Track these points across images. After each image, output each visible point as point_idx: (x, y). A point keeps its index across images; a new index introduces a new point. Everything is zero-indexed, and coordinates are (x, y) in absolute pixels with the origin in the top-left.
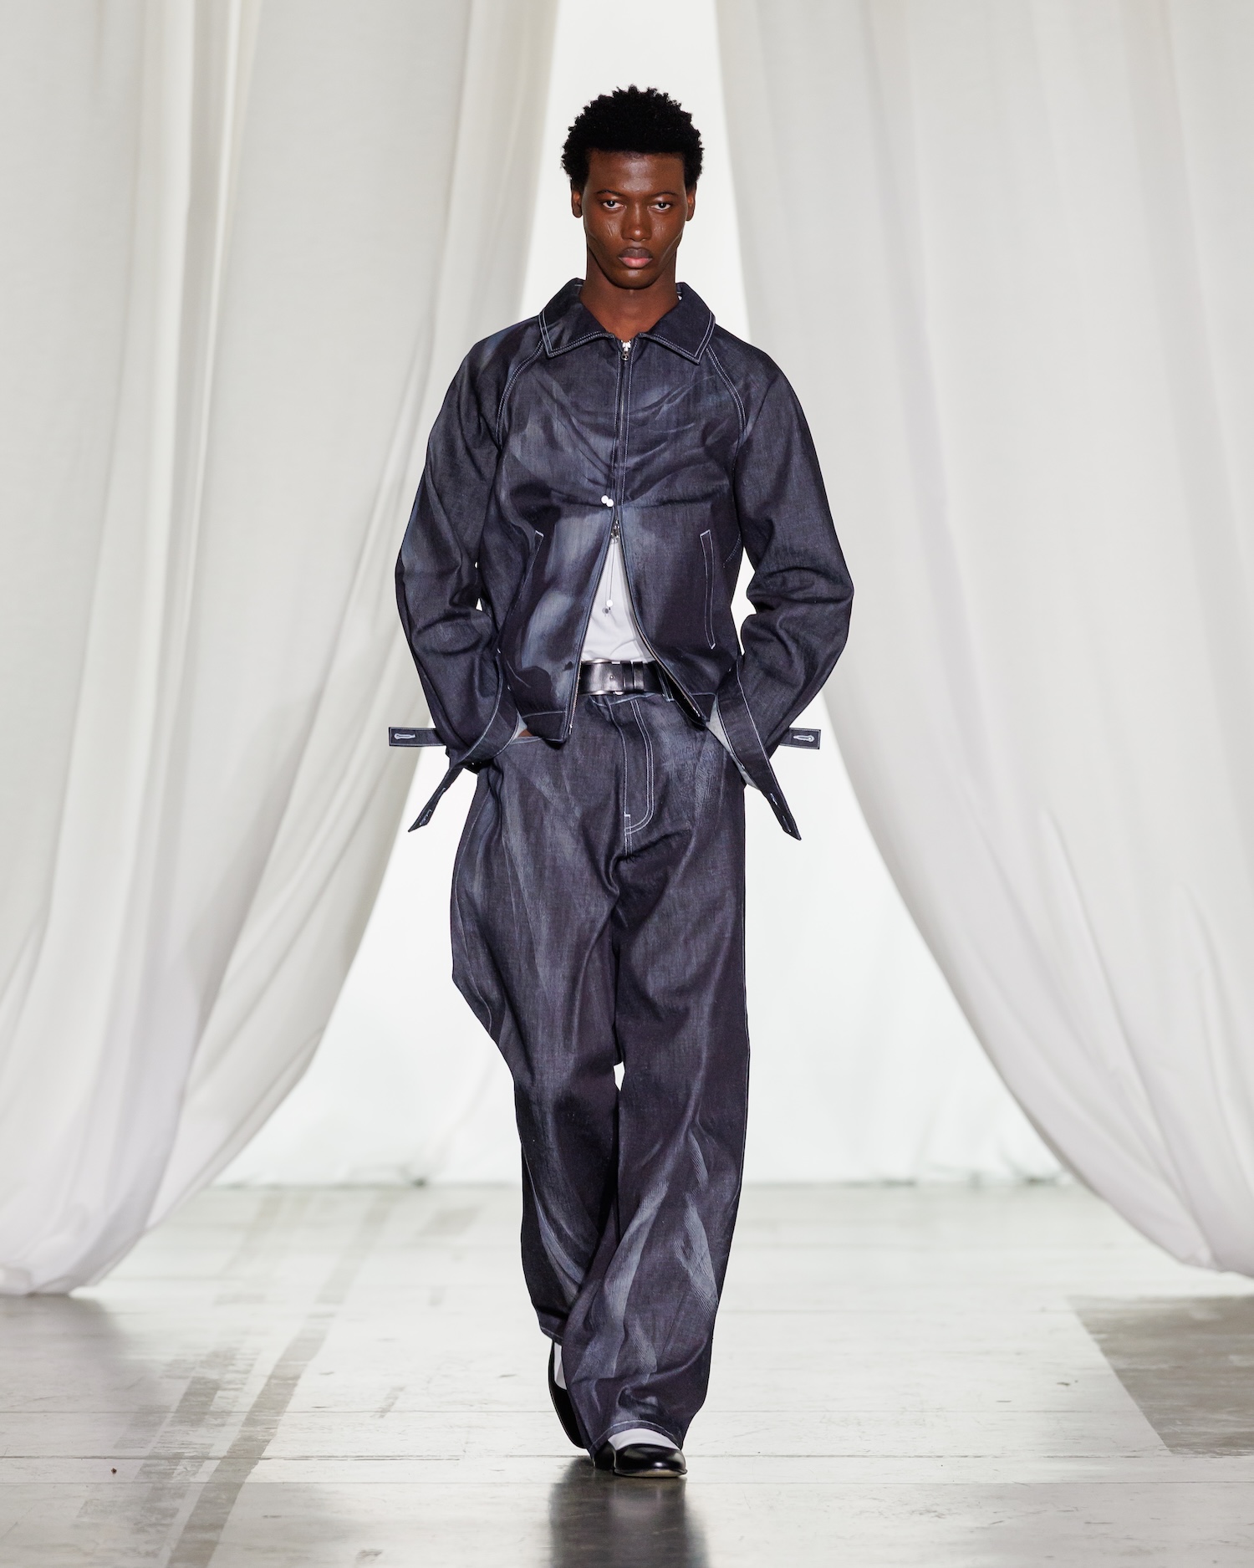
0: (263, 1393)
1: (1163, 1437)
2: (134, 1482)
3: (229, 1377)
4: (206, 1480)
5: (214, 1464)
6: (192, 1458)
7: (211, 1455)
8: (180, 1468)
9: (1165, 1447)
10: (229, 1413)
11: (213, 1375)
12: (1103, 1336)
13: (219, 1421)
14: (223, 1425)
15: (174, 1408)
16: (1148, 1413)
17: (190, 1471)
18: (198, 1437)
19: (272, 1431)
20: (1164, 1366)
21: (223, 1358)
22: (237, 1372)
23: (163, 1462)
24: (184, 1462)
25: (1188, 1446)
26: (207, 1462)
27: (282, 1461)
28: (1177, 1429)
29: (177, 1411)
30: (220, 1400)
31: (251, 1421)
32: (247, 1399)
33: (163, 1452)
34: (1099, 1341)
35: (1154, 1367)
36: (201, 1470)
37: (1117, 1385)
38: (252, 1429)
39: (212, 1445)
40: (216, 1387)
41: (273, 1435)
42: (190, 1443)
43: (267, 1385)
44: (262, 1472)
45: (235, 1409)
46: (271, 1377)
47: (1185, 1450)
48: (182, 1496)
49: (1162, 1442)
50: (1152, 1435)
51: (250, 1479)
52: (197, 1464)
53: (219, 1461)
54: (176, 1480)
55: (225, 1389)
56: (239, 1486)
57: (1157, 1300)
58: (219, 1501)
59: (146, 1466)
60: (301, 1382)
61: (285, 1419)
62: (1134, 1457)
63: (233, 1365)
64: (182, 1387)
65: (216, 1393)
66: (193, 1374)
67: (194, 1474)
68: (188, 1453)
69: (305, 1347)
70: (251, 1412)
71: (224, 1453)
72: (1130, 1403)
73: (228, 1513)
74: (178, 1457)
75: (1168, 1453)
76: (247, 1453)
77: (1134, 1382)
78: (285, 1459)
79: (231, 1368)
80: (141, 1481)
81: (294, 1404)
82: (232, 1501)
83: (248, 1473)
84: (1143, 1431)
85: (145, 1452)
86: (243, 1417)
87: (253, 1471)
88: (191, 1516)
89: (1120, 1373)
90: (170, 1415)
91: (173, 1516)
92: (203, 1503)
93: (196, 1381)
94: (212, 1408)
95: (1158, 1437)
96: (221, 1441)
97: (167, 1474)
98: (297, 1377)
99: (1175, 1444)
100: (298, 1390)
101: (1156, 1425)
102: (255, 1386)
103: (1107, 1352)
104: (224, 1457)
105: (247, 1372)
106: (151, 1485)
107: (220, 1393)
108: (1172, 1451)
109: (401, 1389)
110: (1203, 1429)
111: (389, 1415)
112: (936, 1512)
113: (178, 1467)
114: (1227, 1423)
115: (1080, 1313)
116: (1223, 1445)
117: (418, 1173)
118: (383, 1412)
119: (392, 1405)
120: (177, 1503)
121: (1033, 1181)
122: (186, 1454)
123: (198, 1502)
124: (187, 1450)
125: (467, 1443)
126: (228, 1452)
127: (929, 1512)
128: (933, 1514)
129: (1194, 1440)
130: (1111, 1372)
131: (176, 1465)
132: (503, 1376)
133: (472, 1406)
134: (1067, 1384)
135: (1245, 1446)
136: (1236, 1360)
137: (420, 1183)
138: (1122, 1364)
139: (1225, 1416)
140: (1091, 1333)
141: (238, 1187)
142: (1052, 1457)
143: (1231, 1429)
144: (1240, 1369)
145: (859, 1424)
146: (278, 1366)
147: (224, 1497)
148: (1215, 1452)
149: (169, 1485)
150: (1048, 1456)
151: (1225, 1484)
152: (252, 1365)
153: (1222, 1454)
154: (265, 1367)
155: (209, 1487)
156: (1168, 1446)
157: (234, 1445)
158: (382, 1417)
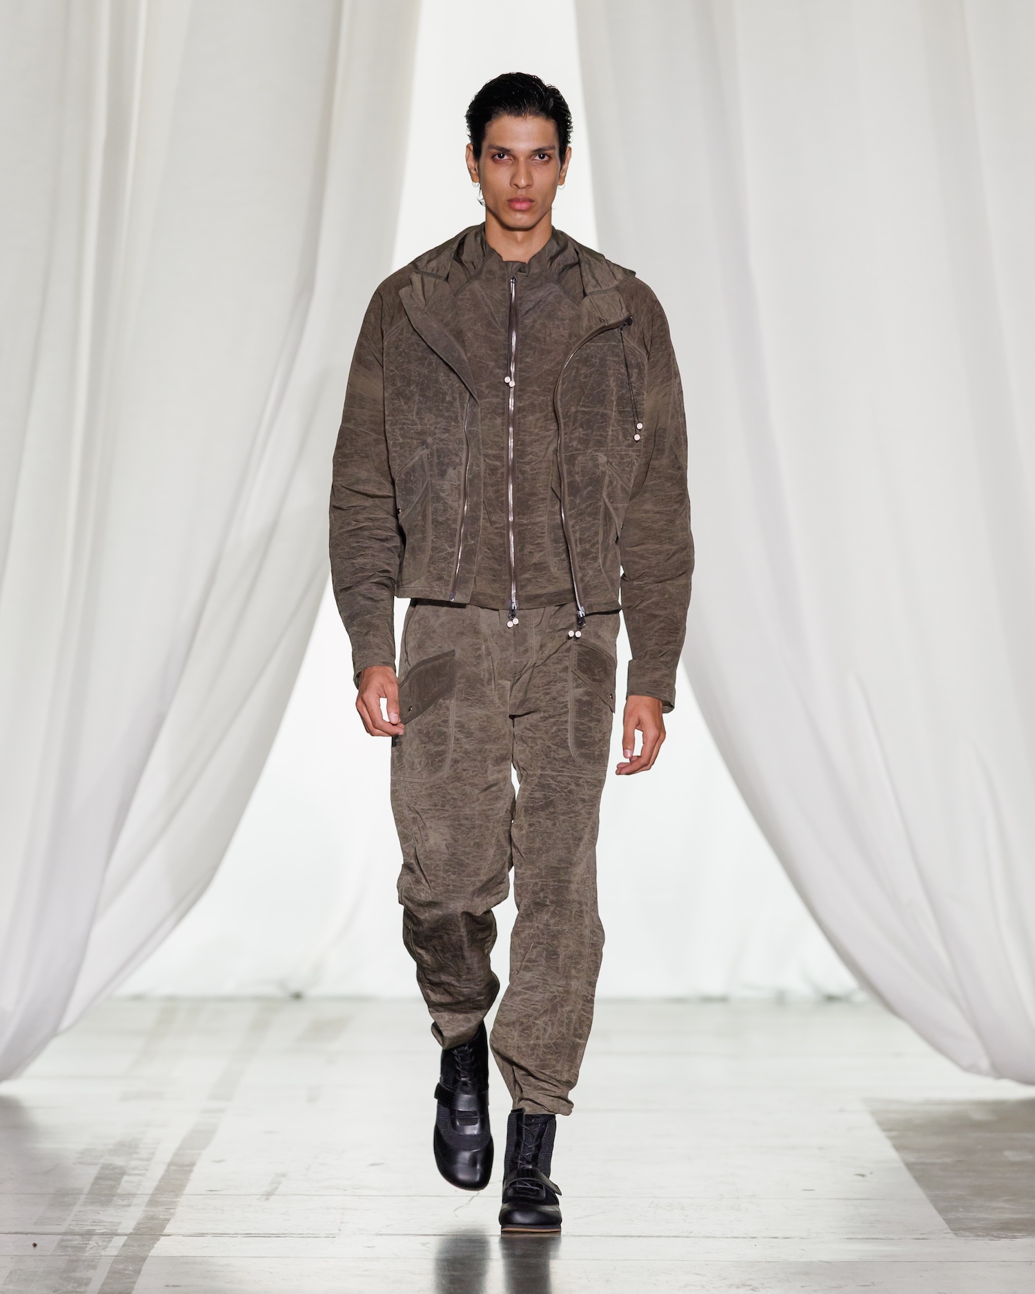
0: (163, 1178)
1: (948, 1222)
2: (52, 1255)
3: (133, 1163)
4: (115, 1254)
5: (119, 1241)
6: (102, 1234)
7: (119, 1231)
8: (92, 1243)
9: (950, 1231)
10: (134, 1195)
11: (119, 1161)
12: (894, 1133)
13: (125, 1202)
14: (129, 1206)
15: (86, 1191)
16: (935, 1201)
17: (99, 1246)
18: (108, 1216)
19: (172, 1211)
20: (947, 1160)
21: (128, 1147)
22: (141, 1159)
23: (77, 1237)
24: (95, 1238)
25: (970, 1229)
26: (116, 1238)
27: (181, 1238)
28: (960, 1215)
29: (89, 1194)
30: (126, 1184)
31: (152, 1202)
32: (149, 1184)
33: (77, 1229)
34: (891, 1138)
35: (939, 1161)
36: (110, 1245)
37: (907, 1177)
38: (154, 1209)
39: (120, 1223)
40: (122, 1172)
41: (173, 1214)
42: (101, 1222)
43: (167, 1171)
44: (163, 1247)
45: (139, 1192)
46: (170, 1164)
47: (967, 1234)
48: (94, 1267)
49: (946, 1226)
50: (938, 1221)
51: (153, 1252)
52: (107, 1239)
53: (126, 1237)
54: (88, 1253)
55: (130, 1175)
56: (144, 1259)
57: (941, 1103)
58: (127, 1272)
59: (62, 1240)
60: (196, 1169)
61: (183, 1200)
62: (923, 1239)
63: (137, 1153)
64: (93, 1172)
65: (121, 1178)
66: (102, 1161)
67: (105, 1248)
68: (99, 1229)
69: (200, 1138)
70: (153, 1195)
71: (130, 1231)
72: (917, 1192)
73: (134, 1283)
74: (90, 1233)
75: (951, 1235)
76: (150, 1231)
77: (921, 1174)
78: (184, 1235)
79: (135, 1156)
80: (58, 1254)
81: (190, 1188)
82: (138, 1272)
83: (151, 1247)
84: (928, 1215)
85: (62, 1229)
86: (146, 1199)
87: (155, 1246)
88: (103, 1285)
89: (910, 1166)
90: (83, 1197)
91: (87, 1284)
92: (113, 1273)
93: (105, 1167)
94: (119, 1191)
95: (944, 1222)
96: (128, 1219)
97: (81, 1249)
98: (192, 1165)
99: (959, 1228)
100: (193, 1176)
101: (941, 1211)
102: (157, 1172)
103: (898, 1148)
104: (131, 1234)
105: (149, 1160)
106: (67, 1257)
107: (126, 1178)
108: (955, 1234)
109: (284, 1175)
110: (982, 1215)
111: (273, 1198)
112: (750, 1285)
113: (90, 1242)
114: (1004, 1210)
115: (873, 1113)
116: (1002, 1229)
117: (294, 987)
118: (268, 1195)
119: (277, 1188)
120: (90, 1273)
121: (831, 999)
122: (97, 1231)
123: (109, 1273)
124: (98, 1228)
125: (342, 1223)
126: (134, 1229)
127: (744, 1285)
128: (748, 1288)
129: (975, 1225)
130: (902, 1165)
131: (89, 1240)
132: (372, 1165)
133: (345, 1190)
134: (863, 1176)
135: (1019, 1231)
136: (1010, 1155)
137: (297, 996)
138: (911, 1158)
139: (1001, 1205)
140: (884, 1130)
141: (138, 998)
142: (851, 1239)
143: (1007, 1216)
144: (1013, 1164)
145: (683, 1208)
146: (176, 1155)
147: (131, 1268)
148: (993, 1236)
149: (83, 1258)
150: (848, 1238)
151: (1002, 1263)
152: (153, 1154)
153: (999, 1237)
154: (165, 1154)
155: (118, 1259)
156: (952, 1230)
157: (139, 1224)
158: (267, 1199)
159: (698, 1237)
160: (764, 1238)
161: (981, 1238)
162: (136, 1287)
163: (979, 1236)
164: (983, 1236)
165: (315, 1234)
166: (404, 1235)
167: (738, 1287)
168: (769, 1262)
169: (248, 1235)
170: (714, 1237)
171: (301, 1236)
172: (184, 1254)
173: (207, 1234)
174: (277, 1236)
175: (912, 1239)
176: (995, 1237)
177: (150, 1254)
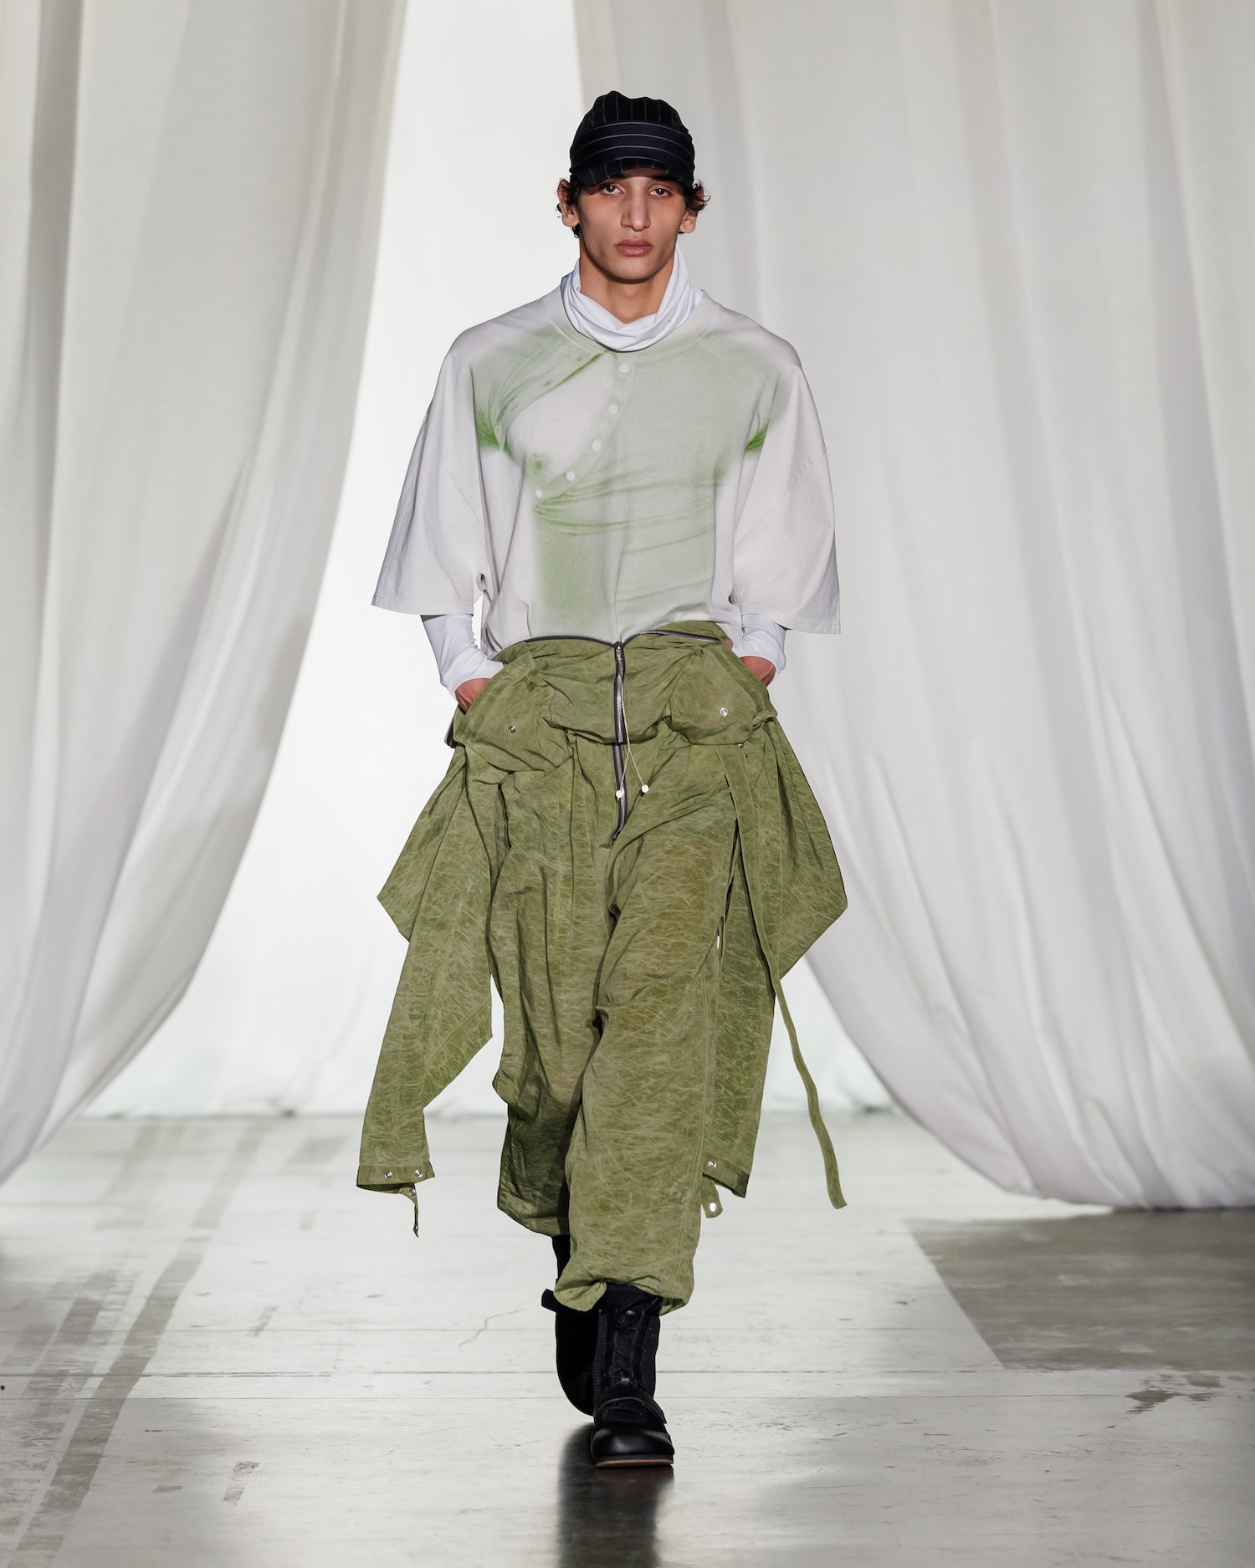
0: (143, 1314)
1: (997, 1352)
2: (21, 1398)
3: (110, 1297)
4: (90, 1396)
5: (95, 1383)
6: (76, 1375)
7: (95, 1372)
8: (65, 1385)
9: (998, 1362)
10: (111, 1332)
11: (94, 1296)
12: (938, 1257)
13: (100, 1340)
14: (105, 1344)
15: (58, 1327)
16: (983, 1330)
17: (73, 1388)
18: (82, 1355)
19: (152, 1349)
20: (997, 1286)
21: (104, 1280)
22: (118, 1293)
23: (49, 1378)
24: (69, 1379)
25: (1021, 1361)
26: (91, 1380)
27: (162, 1378)
28: (1010, 1345)
29: (62, 1331)
30: (102, 1319)
31: (131, 1339)
32: (127, 1321)
33: (48, 1369)
34: (936, 1262)
35: (987, 1286)
36: (85, 1386)
37: (952, 1304)
38: (133, 1347)
39: (95, 1363)
40: (97, 1307)
41: (153, 1353)
42: (75, 1361)
43: (147, 1305)
44: (142, 1389)
45: (116, 1329)
46: (150, 1298)
47: (1018, 1365)
48: (67, 1411)
49: (995, 1357)
50: (986, 1351)
51: (132, 1394)
52: (81, 1381)
53: (102, 1379)
54: (61, 1396)
55: (106, 1310)
56: (121, 1402)
57: (990, 1223)
58: (103, 1416)
59: (33, 1382)
60: (179, 1303)
61: (164, 1337)
62: (970, 1372)
63: (114, 1286)
64: (66, 1307)
65: (97, 1314)
66: (76, 1295)
67: (79, 1390)
68: (73, 1370)
69: (183, 1269)
70: (132, 1332)
71: (106, 1371)
72: (964, 1321)
73: (111, 1428)
74: (62, 1375)
75: (1000, 1367)
76: (129, 1370)
77: (968, 1301)
78: (165, 1376)
79: (113, 1289)
80: (28, 1397)
81: (172, 1324)
82: (115, 1416)
83: (129, 1388)
84: (974, 1345)
85: (32, 1369)
86: (124, 1336)
87: (134, 1387)
88: (76, 1430)
89: (956, 1293)
90: (55, 1335)
91: (59, 1430)
92: (88, 1418)
93: (79, 1302)
94: (94, 1328)
95: (992, 1353)
96: (104, 1358)
97: (52, 1390)
98: (174, 1299)
99: (1008, 1359)
100: (176, 1310)
101: (990, 1341)
102: (136, 1306)
103: (943, 1273)
104: (107, 1375)
105: (127, 1293)
106: (38, 1400)
107: (102, 1313)
108: (1004, 1366)
109: (274, 1309)
110: (1034, 1345)
111: (262, 1334)
112: (782, 1424)
113: (63, 1384)
114: (1057, 1340)
115: (916, 1235)
116: (1054, 1360)
117: (287, 1104)
118: (257, 1331)
119: (265, 1324)
120: (63, 1418)
121: (870, 1110)
122: (71, 1372)
123: (83, 1417)
124: (72, 1368)
125: (337, 1360)
126: (111, 1369)
127: (776, 1424)
128: (780, 1427)
129: (1026, 1356)
130: (946, 1291)
131: (62, 1382)
132: (371, 1297)
133: (341, 1324)
134: (905, 1303)
135: (1074, 1362)
136: (1065, 1280)
137: (289, 1114)
138: (957, 1284)
139: (1055, 1333)
140: (928, 1253)
141: (117, 1117)
142: (891, 1372)
143: (1061, 1346)
144: (1068, 1289)
145: (709, 1341)
146: (157, 1288)
147: (107, 1412)
148: (1046, 1367)
149: (55, 1401)
150: (888, 1372)
151: (1056, 1397)
152: (131, 1287)
153: (1053, 1369)
154: (144, 1288)
155: (93, 1402)
156: (1002, 1361)
157: (116, 1363)
158: (256, 1335)
159: (726, 1372)
160: (797, 1372)
161: (1033, 1370)
162: (113, 1432)
163: (1031, 1368)
164: (1036, 1368)
165: (307, 1373)
166: (405, 1372)
167: (768, 1427)
168: (802, 1398)
169: (235, 1375)
170: (743, 1372)
171: (293, 1375)
172: (166, 1396)
173: (190, 1374)
174: (267, 1375)
175: (958, 1372)
176: (1048, 1369)
177: (129, 1396)
